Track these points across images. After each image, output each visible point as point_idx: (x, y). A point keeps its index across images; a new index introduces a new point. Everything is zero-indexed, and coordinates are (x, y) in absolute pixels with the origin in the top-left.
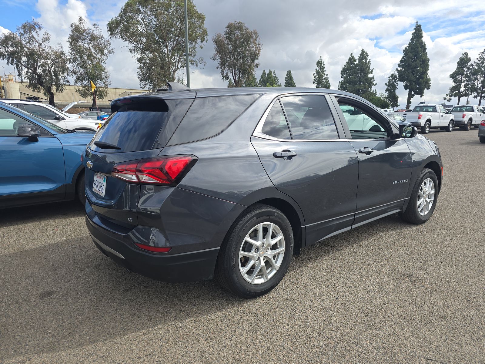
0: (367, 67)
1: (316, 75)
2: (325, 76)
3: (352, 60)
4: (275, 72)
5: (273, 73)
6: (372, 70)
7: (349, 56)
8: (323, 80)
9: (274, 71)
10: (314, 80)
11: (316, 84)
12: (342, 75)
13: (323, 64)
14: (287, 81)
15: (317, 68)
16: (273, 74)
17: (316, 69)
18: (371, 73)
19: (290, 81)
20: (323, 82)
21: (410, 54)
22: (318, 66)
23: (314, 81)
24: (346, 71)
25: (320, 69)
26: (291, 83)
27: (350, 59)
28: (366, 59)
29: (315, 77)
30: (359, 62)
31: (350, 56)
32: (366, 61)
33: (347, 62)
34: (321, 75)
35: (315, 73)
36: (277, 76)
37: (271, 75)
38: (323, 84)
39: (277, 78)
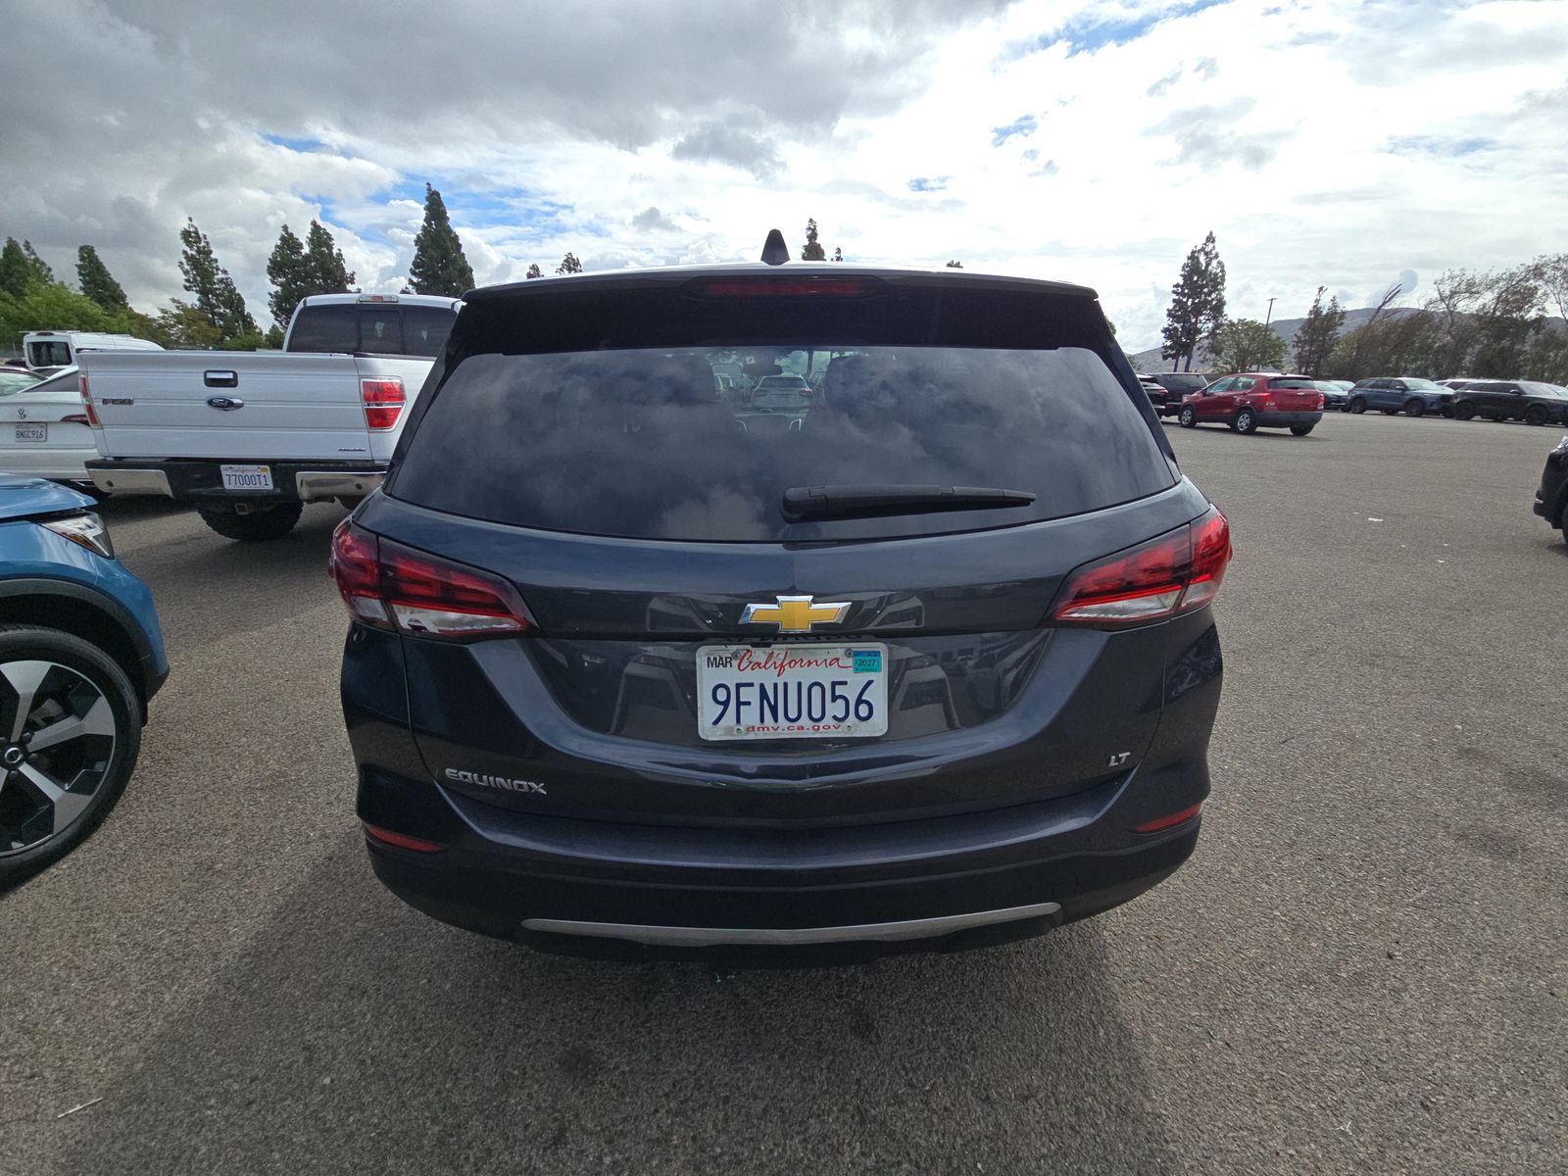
0: (336, 266)
1: (187, 267)
2: (221, 276)
3: (289, 242)
4: (32, 245)
5: (23, 248)
6: (352, 275)
7: (281, 232)
8: (215, 283)
9: (27, 242)
10: (188, 281)
11: (197, 291)
12: (274, 278)
13: (203, 240)
14: (87, 275)
15: (187, 249)
16: (25, 252)
17: (185, 252)
18: (352, 282)
19: (99, 277)
20: (217, 289)
21: (431, 252)
22: (188, 243)
23: (188, 284)
24: (280, 269)
25: (199, 251)
26: (104, 282)
27: (283, 239)
28: (330, 247)
29: (186, 273)
30: (312, 250)
31: (284, 233)
32: (331, 253)
33: (277, 246)
34: (206, 270)
35: (184, 261)
36: (41, 258)
37: (19, 254)
38: (222, 295)
39: (43, 264)
